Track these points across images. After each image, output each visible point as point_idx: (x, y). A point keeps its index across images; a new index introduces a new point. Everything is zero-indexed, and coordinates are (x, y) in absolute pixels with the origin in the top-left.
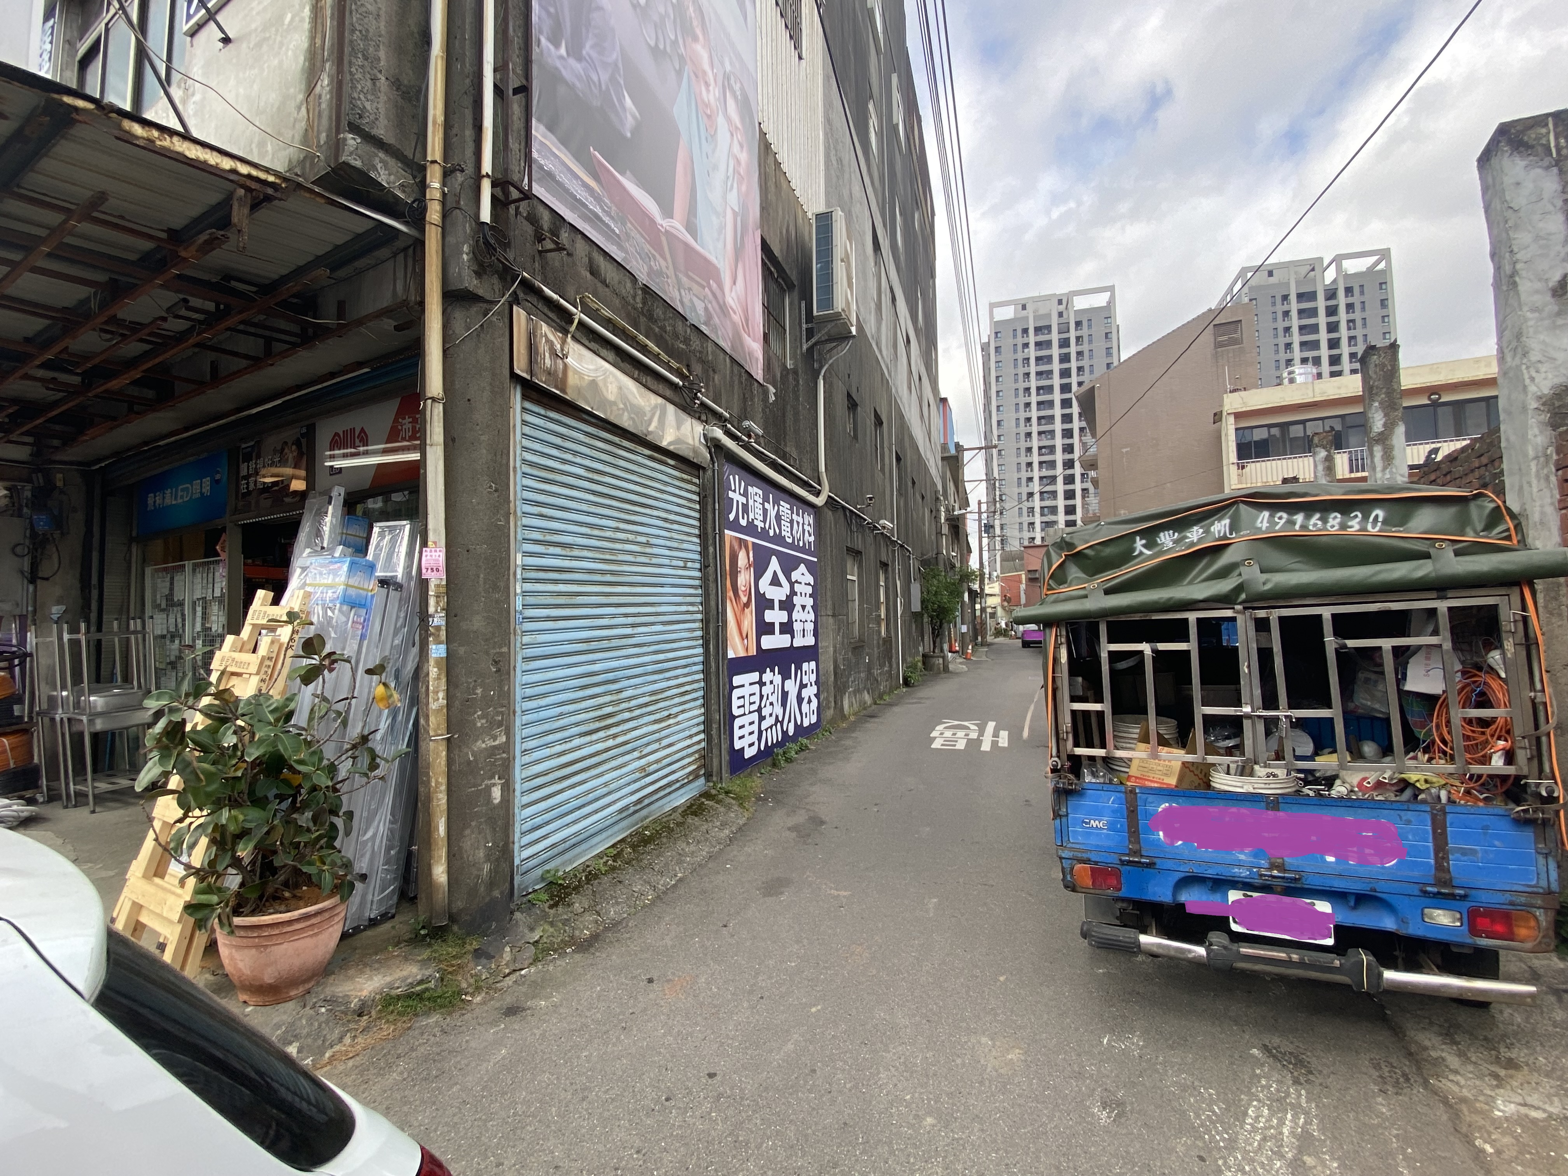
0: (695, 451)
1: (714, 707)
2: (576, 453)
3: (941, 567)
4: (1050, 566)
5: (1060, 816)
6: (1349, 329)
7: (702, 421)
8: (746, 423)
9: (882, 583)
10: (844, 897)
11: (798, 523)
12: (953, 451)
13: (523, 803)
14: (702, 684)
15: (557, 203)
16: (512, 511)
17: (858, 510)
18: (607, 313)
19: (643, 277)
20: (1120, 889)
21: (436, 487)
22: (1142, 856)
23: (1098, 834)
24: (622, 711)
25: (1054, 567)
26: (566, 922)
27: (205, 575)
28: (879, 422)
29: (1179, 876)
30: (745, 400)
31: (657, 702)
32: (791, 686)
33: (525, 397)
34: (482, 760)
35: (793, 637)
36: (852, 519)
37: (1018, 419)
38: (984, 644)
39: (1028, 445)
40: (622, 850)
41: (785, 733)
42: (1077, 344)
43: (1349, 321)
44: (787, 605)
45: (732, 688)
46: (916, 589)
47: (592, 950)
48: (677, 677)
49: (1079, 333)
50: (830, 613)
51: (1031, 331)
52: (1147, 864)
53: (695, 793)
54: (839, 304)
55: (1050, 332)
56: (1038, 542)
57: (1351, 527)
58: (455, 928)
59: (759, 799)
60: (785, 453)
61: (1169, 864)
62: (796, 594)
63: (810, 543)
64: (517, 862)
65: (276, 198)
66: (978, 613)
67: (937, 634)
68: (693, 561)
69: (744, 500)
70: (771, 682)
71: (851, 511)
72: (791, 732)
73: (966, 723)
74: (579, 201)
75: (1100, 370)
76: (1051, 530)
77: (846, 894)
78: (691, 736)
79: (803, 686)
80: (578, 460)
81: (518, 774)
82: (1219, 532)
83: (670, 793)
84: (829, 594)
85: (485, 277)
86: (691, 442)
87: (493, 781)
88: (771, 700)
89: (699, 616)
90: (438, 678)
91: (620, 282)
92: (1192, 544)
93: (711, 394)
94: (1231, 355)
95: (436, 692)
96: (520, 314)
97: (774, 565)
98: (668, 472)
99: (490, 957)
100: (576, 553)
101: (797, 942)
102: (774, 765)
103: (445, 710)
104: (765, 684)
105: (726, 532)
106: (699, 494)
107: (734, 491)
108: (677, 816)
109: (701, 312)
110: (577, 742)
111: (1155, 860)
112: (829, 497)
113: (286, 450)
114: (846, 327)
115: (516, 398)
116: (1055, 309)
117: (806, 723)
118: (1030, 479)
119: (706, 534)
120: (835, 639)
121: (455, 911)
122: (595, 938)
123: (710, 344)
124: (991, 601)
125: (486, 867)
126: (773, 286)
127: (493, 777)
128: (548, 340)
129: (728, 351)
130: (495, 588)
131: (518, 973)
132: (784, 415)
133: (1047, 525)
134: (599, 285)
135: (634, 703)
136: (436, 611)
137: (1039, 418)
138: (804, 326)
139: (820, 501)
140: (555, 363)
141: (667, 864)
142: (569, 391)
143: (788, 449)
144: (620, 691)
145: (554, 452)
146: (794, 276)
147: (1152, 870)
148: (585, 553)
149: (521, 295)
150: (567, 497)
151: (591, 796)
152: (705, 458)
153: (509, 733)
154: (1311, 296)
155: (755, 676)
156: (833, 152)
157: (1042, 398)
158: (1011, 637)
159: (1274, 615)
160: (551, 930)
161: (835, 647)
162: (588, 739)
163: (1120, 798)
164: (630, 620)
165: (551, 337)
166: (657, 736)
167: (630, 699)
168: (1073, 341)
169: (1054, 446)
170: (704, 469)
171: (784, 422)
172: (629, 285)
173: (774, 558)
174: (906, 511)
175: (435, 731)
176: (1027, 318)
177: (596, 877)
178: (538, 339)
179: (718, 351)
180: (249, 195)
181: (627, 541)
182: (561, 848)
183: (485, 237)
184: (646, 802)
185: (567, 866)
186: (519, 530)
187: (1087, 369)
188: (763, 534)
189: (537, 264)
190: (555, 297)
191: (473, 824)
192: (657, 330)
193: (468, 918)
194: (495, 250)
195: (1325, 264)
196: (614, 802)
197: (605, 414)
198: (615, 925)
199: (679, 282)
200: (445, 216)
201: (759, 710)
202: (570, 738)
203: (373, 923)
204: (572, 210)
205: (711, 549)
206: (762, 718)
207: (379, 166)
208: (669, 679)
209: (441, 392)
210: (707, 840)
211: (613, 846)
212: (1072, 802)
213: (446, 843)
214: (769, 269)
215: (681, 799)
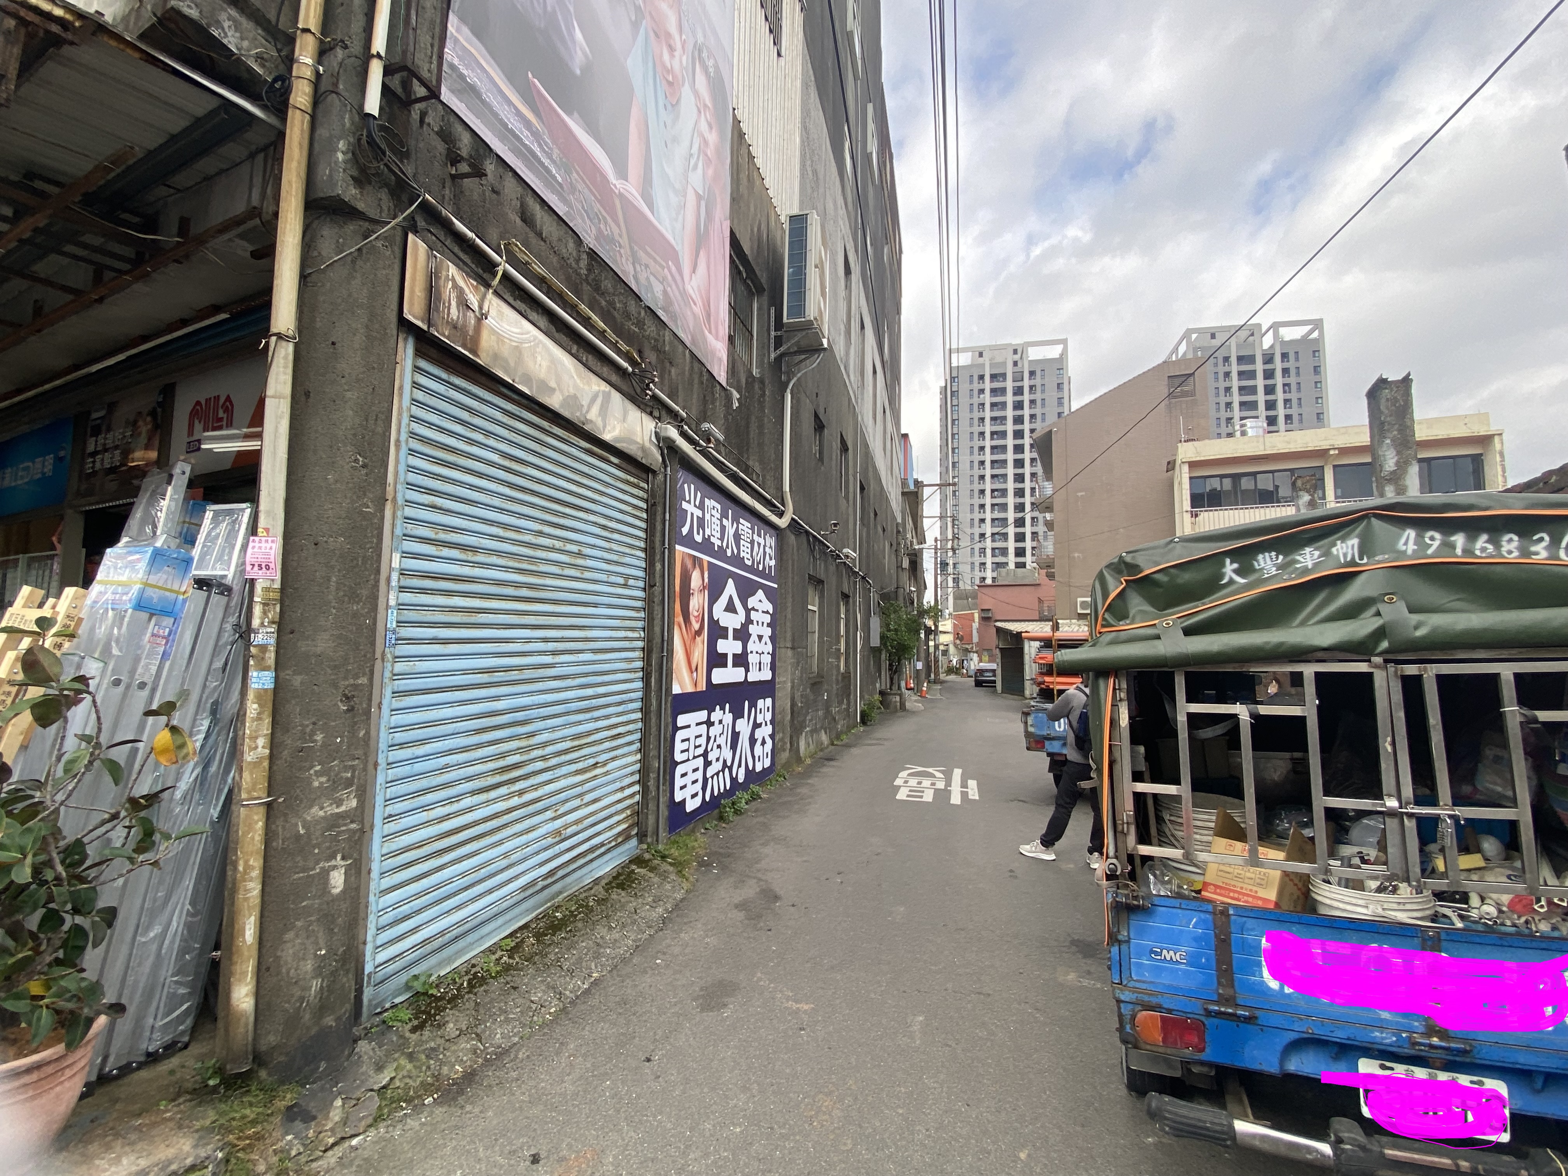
0: (643, 449)
1: (653, 753)
2: (488, 433)
3: (901, 602)
4: (1105, 595)
5: (1120, 942)
6: (1285, 392)
7: (654, 418)
8: (706, 426)
9: (843, 616)
10: (805, 1012)
11: (759, 544)
12: (912, 487)
13: (383, 887)
14: (640, 725)
15: (482, 127)
16: (389, 496)
17: (822, 536)
18: (539, 269)
19: (590, 240)
20: (1202, 1050)
21: (274, 453)
22: (1237, 1005)
23: (1172, 970)
24: (533, 760)
25: (1112, 595)
26: (431, 1053)
27: (41, 572)
28: (845, 448)
29: (1293, 1036)
30: (705, 402)
31: (580, 747)
32: (743, 726)
33: (419, 353)
34: (318, 833)
35: (747, 671)
36: (815, 545)
37: (972, 462)
38: (936, 681)
39: (981, 487)
40: (522, 941)
41: (734, 780)
42: (1030, 393)
43: (1284, 385)
44: (742, 634)
45: (676, 729)
46: (875, 623)
47: (461, 1100)
48: (607, 717)
49: (1032, 382)
50: (789, 645)
51: (987, 378)
52: (1245, 1018)
53: (624, 858)
54: (811, 312)
55: (1005, 380)
56: (989, 581)
57: (1537, 553)
58: (263, 1074)
59: (702, 864)
60: (747, 467)
61: (1275, 1020)
62: (752, 622)
63: (770, 567)
64: (368, 968)
65: (65, 42)
66: (932, 650)
67: (895, 671)
68: (636, 578)
69: (698, 513)
70: (720, 722)
71: (814, 536)
72: (741, 779)
73: (930, 770)
74: (512, 132)
75: (1051, 418)
76: (1003, 571)
77: (806, 1007)
78: (622, 789)
79: (756, 726)
80: (491, 442)
81: (377, 848)
82: (1345, 555)
83: (591, 861)
84: (788, 624)
85: (369, 188)
86: (639, 440)
87: (333, 863)
88: (718, 743)
89: (640, 644)
90: (259, 718)
91: (560, 240)
92: (1306, 571)
93: (666, 388)
94: (1184, 406)
95: (254, 738)
96: (417, 247)
97: (730, 588)
98: (611, 470)
99: (308, 1118)
100: (480, 558)
101: (745, 1089)
102: (721, 818)
103: (266, 764)
104: (713, 724)
105: (678, 547)
106: (646, 501)
107: (689, 502)
108: (599, 889)
109: (659, 294)
110: (467, 802)
111: (1258, 1013)
112: (793, 519)
113: (140, 423)
114: (818, 337)
115: (407, 351)
116: (1010, 358)
117: (759, 768)
118: (982, 521)
119: (653, 548)
120: (793, 674)
121: (263, 1048)
122: (470, 1077)
123: (667, 333)
124: (943, 639)
125: (315, 985)
126: (741, 288)
127: (333, 857)
128: (455, 286)
129: (688, 344)
130: (353, 597)
131: (346, 1144)
132: (747, 426)
133: (998, 566)
134: (531, 235)
135: (550, 749)
136: (262, 624)
137: (993, 462)
138: (773, 333)
139: (783, 523)
140: (465, 316)
141: (580, 960)
142: (482, 354)
143: (750, 463)
144: (532, 735)
145: (458, 428)
146: (763, 278)
147: (1249, 1027)
148: (494, 560)
149: (421, 223)
150: (472, 487)
151: (483, 872)
152: (657, 460)
153: (364, 794)
154: (1251, 359)
155: (702, 715)
156: (808, 163)
157: (996, 443)
158: (962, 675)
159: (1431, 672)
160: (409, 1066)
161: (793, 682)
162: (483, 797)
163: (1204, 921)
164: (551, 646)
165: (461, 283)
166: (578, 790)
167: (544, 744)
168: (1026, 390)
169: (1006, 490)
170: (654, 472)
171: (748, 433)
172: (571, 245)
173: (730, 582)
174: (868, 542)
175: (249, 792)
176: (983, 365)
177: (483, 981)
178: (442, 282)
179: (676, 342)
180: (23, 31)
181: (553, 549)
182: (436, 944)
183: (369, 135)
184: (560, 873)
185: (441, 968)
186: (399, 522)
187: (1039, 417)
188: (720, 554)
189: (447, 192)
190: (470, 234)
191: (299, 924)
192: (604, 303)
193: (282, 1058)
194: (384, 153)
195: (1264, 330)
196: (516, 877)
197: (530, 389)
198: (502, 1053)
199: (634, 254)
200: (317, 99)
201: (705, 755)
202: (459, 797)
203: (152, 1058)
204: (502, 141)
205: (658, 566)
206: (707, 764)
207: (226, 24)
208: (597, 719)
209: (292, 327)
210: (634, 922)
211: (511, 935)
212: (1136, 922)
213: (255, 953)
214: (737, 267)
215: (605, 867)
